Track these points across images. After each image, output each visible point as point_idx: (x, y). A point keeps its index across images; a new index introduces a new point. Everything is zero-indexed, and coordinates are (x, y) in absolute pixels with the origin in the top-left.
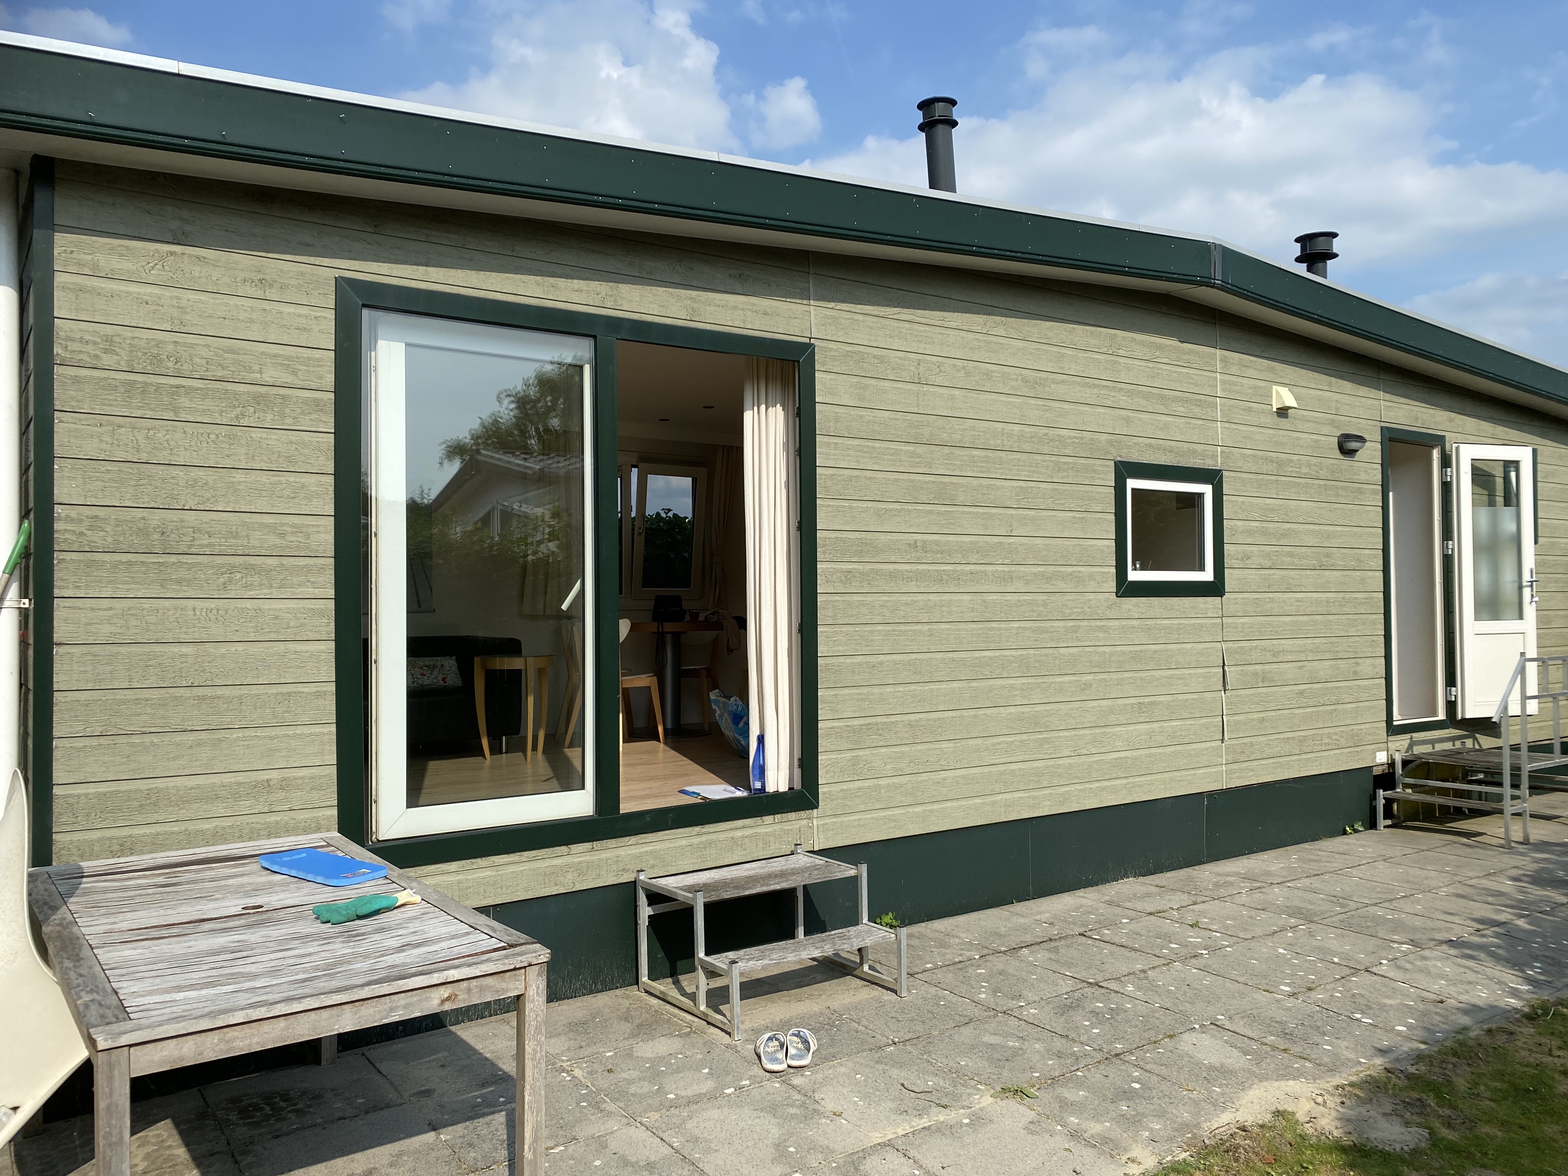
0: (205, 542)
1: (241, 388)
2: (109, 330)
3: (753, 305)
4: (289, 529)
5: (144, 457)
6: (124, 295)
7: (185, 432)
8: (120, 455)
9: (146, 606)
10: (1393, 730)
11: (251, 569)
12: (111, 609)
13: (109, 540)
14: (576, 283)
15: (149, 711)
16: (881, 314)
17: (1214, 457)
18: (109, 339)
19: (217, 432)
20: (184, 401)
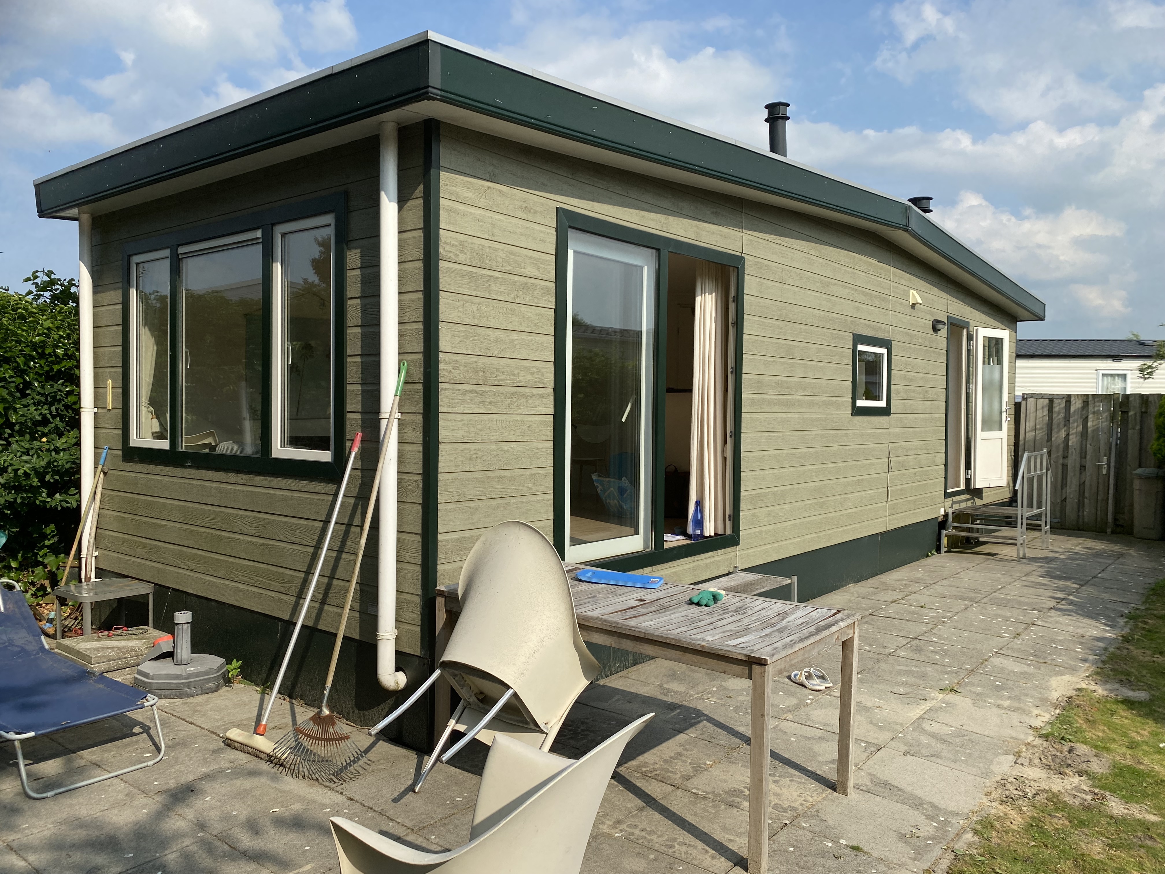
0: (501, 378)
1: (516, 278)
2: (462, 237)
3: (721, 231)
4: (535, 370)
5: (476, 322)
6: (469, 214)
7: (493, 306)
8: (467, 321)
9: (477, 418)
10: (947, 495)
11: (520, 395)
12: (462, 420)
13: (462, 376)
14: (652, 215)
15: (477, 485)
16: (769, 239)
17: (888, 332)
18: (462, 243)
19: (506, 306)
20: (493, 287)
